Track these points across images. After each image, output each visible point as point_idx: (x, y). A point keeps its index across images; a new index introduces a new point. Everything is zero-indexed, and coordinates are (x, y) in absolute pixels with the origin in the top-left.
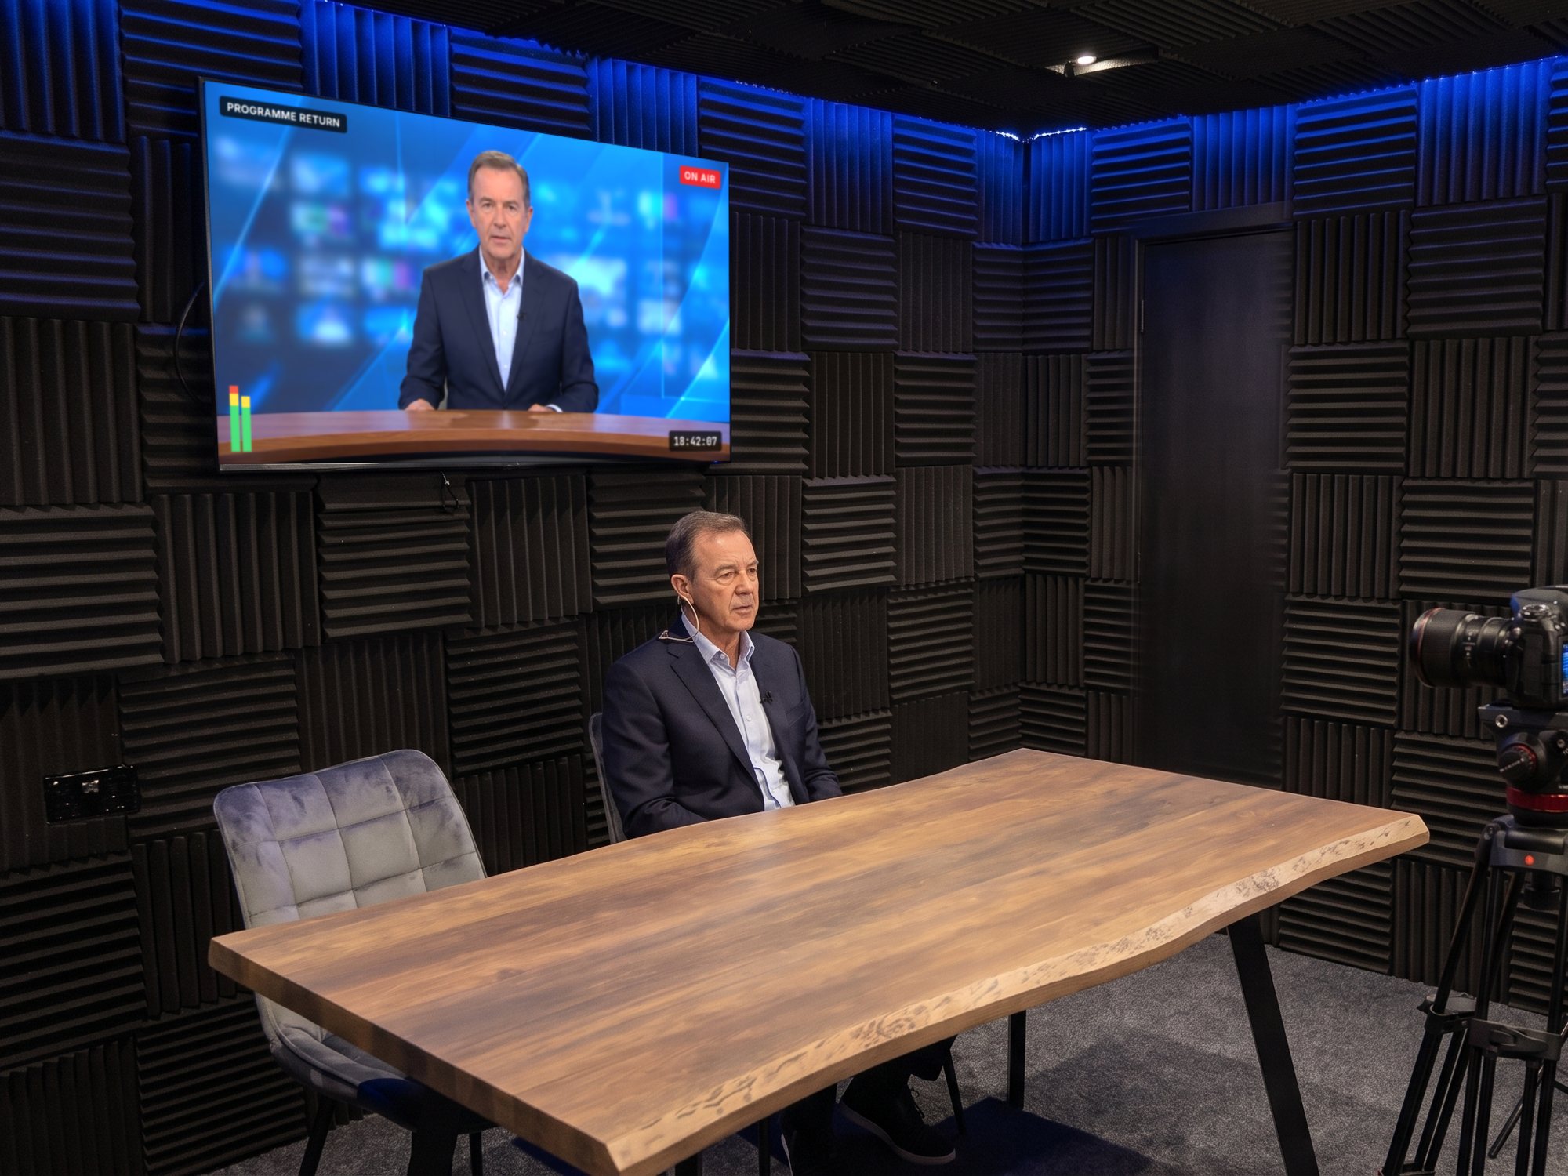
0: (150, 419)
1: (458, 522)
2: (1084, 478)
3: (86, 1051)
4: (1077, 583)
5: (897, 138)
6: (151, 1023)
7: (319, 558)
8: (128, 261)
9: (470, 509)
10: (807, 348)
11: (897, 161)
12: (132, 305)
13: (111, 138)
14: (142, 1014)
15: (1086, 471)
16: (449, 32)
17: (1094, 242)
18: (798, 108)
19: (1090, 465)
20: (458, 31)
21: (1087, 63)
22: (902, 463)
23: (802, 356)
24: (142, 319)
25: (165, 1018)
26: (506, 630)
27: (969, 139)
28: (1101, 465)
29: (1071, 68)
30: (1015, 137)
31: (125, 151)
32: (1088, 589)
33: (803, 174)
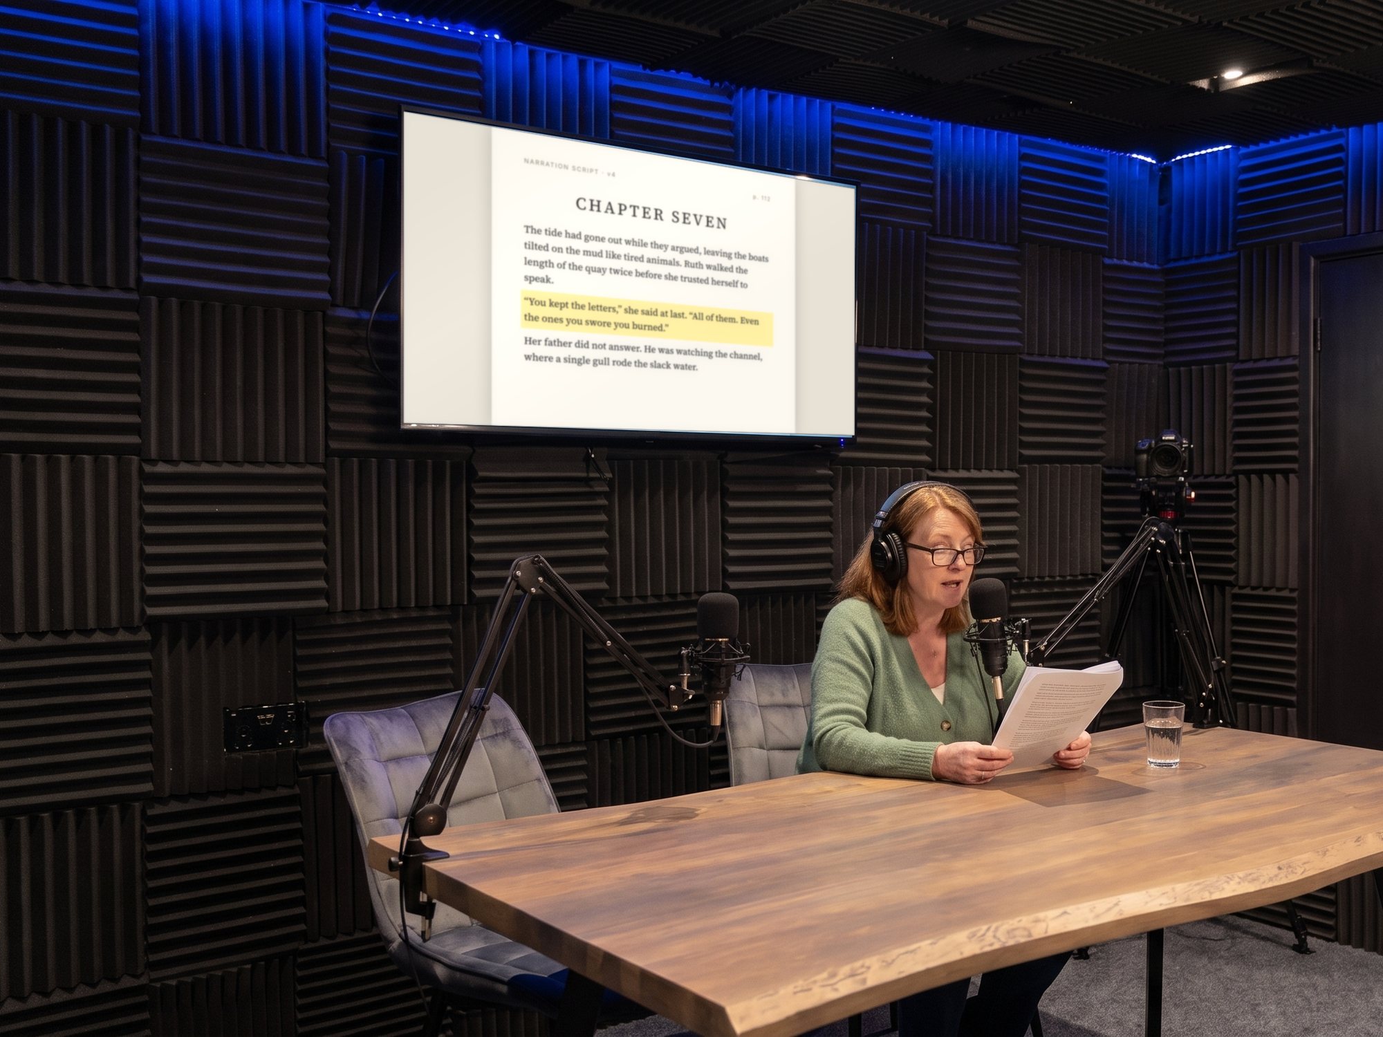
0: (334, 389)
1: (598, 494)
2: (1228, 486)
3: (249, 966)
4: (1223, 593)
5: (1023, 157)
6: (310, 945)
7: (469, 523)
8: (324, 259)
9: (610, 483)
10: (929, 346)
11: (1024, 178)
12: (325, 295)
13: (314, 154)
14: (303, 936)
15: (1232, 479)
16: (610, 66)
17: (1239, 254)
18: (926, 129)
19: (1236, 473)
20: (618, 66)
21: (1235, 77)
22: (1024, 459)
23: (926, 355)
24: (334, 305)
25: (323, 942)
26: (640, 602)
27: (1100, 160)
28: (1248, 473)
29: (1216, 83)
30: (1149, 160)
31: (324, 164)
32: (1236, 597)
33: (931, 189)
